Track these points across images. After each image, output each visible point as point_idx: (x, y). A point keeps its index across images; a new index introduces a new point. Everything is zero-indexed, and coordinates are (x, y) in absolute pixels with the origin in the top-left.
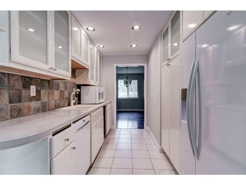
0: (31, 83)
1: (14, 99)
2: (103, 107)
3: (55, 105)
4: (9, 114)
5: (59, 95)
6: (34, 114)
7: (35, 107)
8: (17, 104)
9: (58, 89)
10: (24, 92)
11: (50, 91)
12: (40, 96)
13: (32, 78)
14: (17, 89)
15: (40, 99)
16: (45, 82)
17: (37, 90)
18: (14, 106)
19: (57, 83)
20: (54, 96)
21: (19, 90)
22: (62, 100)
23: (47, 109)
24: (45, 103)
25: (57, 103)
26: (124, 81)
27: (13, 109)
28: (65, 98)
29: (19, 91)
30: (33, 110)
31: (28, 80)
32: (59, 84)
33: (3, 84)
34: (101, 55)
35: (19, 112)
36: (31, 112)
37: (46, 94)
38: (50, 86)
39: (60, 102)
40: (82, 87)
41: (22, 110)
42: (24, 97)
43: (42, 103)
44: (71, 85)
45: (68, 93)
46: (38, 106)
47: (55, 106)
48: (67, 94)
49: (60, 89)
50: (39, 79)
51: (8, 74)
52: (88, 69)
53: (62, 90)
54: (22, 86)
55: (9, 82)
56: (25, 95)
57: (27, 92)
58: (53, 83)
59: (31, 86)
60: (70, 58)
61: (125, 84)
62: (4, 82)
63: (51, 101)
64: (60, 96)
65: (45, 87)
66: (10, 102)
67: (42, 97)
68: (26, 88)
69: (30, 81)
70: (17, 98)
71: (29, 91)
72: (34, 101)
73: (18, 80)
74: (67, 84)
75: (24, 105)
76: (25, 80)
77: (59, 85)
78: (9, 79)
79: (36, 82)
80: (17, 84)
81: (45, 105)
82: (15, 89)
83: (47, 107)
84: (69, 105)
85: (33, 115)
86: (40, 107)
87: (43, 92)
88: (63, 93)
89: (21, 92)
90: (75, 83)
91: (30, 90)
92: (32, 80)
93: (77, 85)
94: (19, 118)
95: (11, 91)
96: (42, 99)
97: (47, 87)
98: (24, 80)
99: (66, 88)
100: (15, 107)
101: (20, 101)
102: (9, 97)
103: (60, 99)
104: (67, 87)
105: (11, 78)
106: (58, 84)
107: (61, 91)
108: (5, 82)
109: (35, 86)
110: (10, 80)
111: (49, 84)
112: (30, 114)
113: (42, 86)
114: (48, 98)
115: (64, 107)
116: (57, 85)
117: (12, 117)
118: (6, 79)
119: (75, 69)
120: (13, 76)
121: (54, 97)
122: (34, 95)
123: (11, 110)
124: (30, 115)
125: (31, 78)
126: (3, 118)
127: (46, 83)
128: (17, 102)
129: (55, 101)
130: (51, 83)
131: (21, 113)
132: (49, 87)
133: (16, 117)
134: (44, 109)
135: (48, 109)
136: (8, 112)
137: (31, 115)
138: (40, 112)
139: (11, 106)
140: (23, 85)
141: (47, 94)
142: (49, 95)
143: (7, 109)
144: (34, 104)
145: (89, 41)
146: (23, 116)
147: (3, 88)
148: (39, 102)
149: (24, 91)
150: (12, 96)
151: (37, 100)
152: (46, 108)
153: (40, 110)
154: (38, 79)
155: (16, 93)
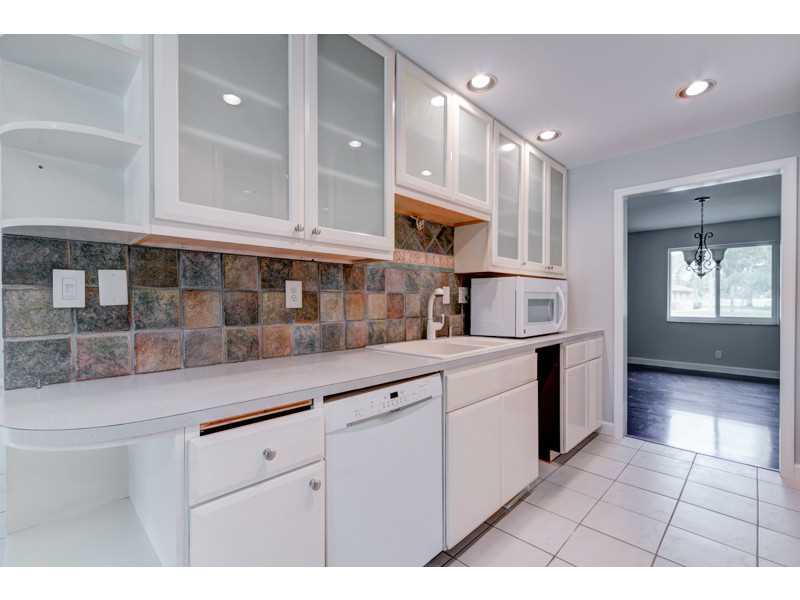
0: (288, 275)
1: (237, 316)
2: (537, 350)
3: (370, 334)
4: (224, 349)
5: (385, 306)
6: (295, 355)
7: (301, 336)
8: (245, 328)
9: (382, 289)
10: (267, 299)
11: (352, 296)
12: (317, 309)
13: (291, 261)
14: (246, 291)
15: (316, 317)
16: (333, 270)
17: (305, 294)
18: (238, 331)
19: (377, 272)
20: (366, 306)
21: (251, 291)
22: (395, 321)
23: (342, 343)
24: (334, 327)
25: (375, 328)
26: (685, 252)
27: (234, 339)
28: (407, 313)
29: (250, 294)
30: (293, 344)
31: (277, 266)
32: (387, 275)
33: (207, 278)
34: (559, 168)
35: (251, 347)
36: (288, 350)
37: (336, 302)
38: (351, 280)
39: (388, 327)
40: (473, 281)
41: (260, 343)
42: (266, 309)
43: (324, 328)
44: (433, 276)
45: (421, 300)
46: (309, 333)
47: (370, 337)
48: (418, 303)
49: (388, 289)
50: (315, 265)
51: (222, 254)
52: (487, 222)
53: (394, 291)
54: (259, 282)
55: (223, 273)
56: (268, 306)
57: (275, 298)
58: (363, 273)
59: (288, 283)
60: (391, 191)
61: (689, 263)
62: (209, 275)
63: (356, 324)
64: (389, 311)
65: (335, 283)
66: (227, 323)
67: (322, 310)
68: (271, 286)
69: (286, 271)
70: (244, 313)
71: (280, 295)
72: (298, 321)
73: (250, 269)
74: (418, 275)
75: (265, 330)
76: (268, 266)
77: (383, 276)
78: (222, 267)
79: (304, 272)
80: (244, 278)
81: (333, 334)
82: (242, 291)
83: (342, 339)
84: (424, 336)
85: (293, 357)
86: (318, 336)
87: (325, 298)
88: (402, 299)
89: (257, 298)
90: (453, 270)
91: (284, 291)
92: (292, 266)
93: (459, 276)
94: (250, 363)
95: (228, 295)
96: (323, 317)
97: (342, 283)
98: (266, 268)
99: (413, 286)
100: (240, 335)
101: (254, 320)
102: (225, 310)
103: (388, 317)
104: (417, 282)
105: (230, 264)
106: (379, 274)
107: (392, 295)
108: (213, 274)
109: (300, 283)
110: (227, 268)
111: (347, 277)
112: (286, 354)
113: (322, 283)
114: (345, 314)
115: (405, 340)
116: (377, 278)
117: (231, 357)
118: (215, 266)
119: (452, 229)
120: (235, 260)
121: (365, 313)
122: (298, 304)
123: (230, 342)
124: (283, 356)
125: (286, 262)
126: (207, 358)
127: (338, 272)
128: (245, 324)
129: (371, 324)
130: (356, 273)
131: (257, 349)
132: (347, 282)
133: (244, 360)
134: (332, 342)
135: (346, 344)
136: (220, 346)
137: (288, 358)
138: (317, 350)
139: (229, 333)
140: (263, 280)
141: (341, 303)
142: (349, 305)
143: (219, 338)
144: (298, 328)
145: (489, 126)
146: (264, 358)
147: (207, 288)
148: (316, 325)
149: (266, 295)
150: (233, 307)
151: (308, 319)
152: (338, 343)
153: (317, 344)
154: (310, 264)
155: (242, 299)
